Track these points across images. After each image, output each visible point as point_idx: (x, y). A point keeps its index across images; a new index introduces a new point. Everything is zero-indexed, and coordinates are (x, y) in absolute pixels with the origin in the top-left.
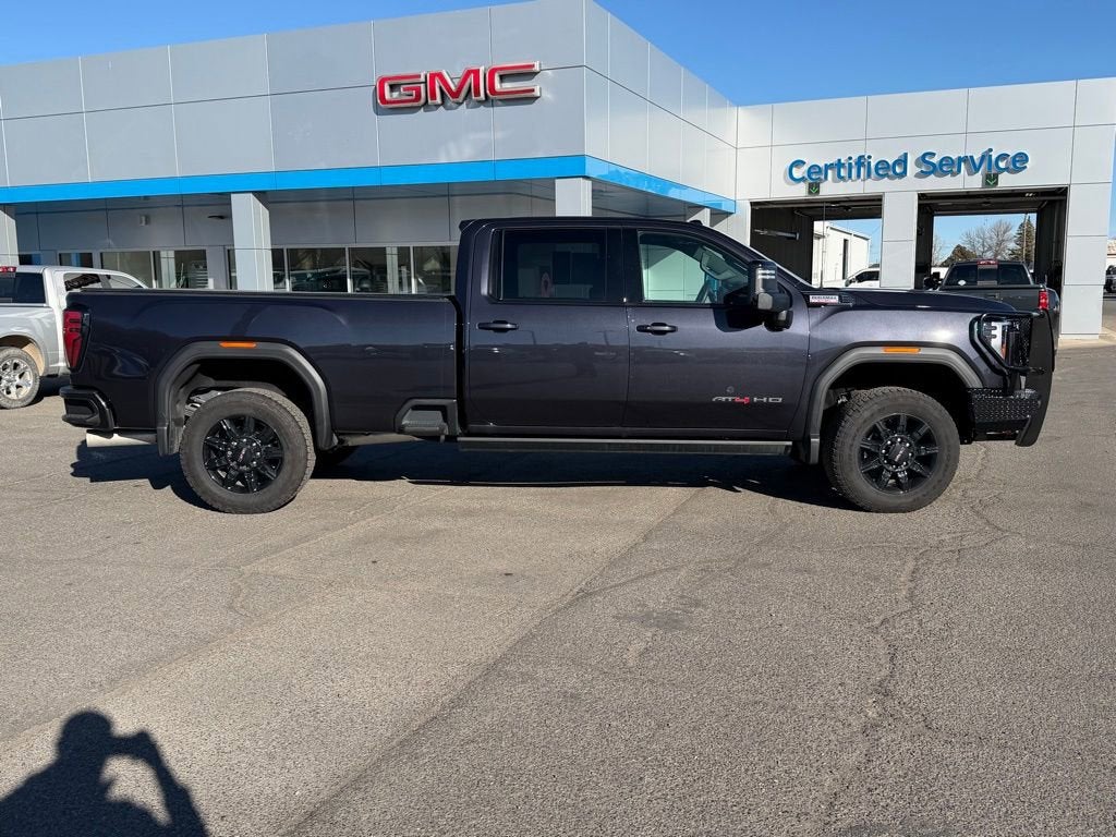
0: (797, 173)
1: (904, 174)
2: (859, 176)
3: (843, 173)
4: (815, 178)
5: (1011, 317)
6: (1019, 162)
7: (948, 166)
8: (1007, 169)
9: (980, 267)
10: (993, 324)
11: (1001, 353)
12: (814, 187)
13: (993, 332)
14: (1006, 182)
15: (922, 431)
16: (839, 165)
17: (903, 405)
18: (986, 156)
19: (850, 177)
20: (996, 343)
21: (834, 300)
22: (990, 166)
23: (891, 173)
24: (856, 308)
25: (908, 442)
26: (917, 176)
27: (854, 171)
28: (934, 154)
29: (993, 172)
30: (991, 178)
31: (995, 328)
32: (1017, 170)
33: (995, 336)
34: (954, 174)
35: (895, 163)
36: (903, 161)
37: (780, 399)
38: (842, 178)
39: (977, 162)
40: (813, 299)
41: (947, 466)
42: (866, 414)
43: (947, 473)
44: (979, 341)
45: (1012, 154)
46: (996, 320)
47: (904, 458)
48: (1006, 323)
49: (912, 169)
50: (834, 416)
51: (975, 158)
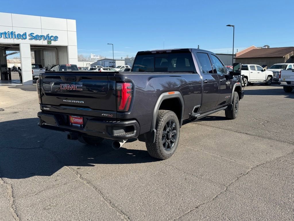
1: (26, 38)
2: (12, 37)
3: (7, 36)
6: (56, 38)
7: (38, 37)
8: (53, 40)
9: (67, 66)
14: (53, 43)
16: (5, 33)
18: (48, 36)
19: (9, 37)
22: (48, 38)
23: (22, 38)
26: (29, 39)
27: (11, 36)
28: (34, 34)
29: (50, 40)
30: (49, 42)
32: (55, 40)
34: (40, 40)
35: (23, 35)
38: (7, 38)
39: (46, 37)
45: (54, 36)
49: (28, 37)
51: (45, 36)
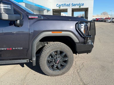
0: (58, 6)
2: (65, 6)
3: (63, 6)
4: (60, 6)
5: (86, 22)
7: (75, 5)
10: (82, 24)
11: (83, 32)
12: (60, 7)
13: (82, 27)
15: (64, 54)
17: (58, 48)
20: (82, 30)
21: (37, 17)
22: (80, 5)
23: (68, 6)
24: (44, 20)
25: (60, 57)
28: (73, 3)
30: (80, 7)
31: (82, 25)
33: (82, 28)
36: (70, 4)
37: (22, 48)
39: (78, 4)
40: (30, 17)
41: (71, 63)
42: (48, 51)
43: (71, 65)
44: (78, 29)
46: (82, 23)
47: (59, 62)
48: (85, 24)
49: (71, 5)
50: (39, 52)
